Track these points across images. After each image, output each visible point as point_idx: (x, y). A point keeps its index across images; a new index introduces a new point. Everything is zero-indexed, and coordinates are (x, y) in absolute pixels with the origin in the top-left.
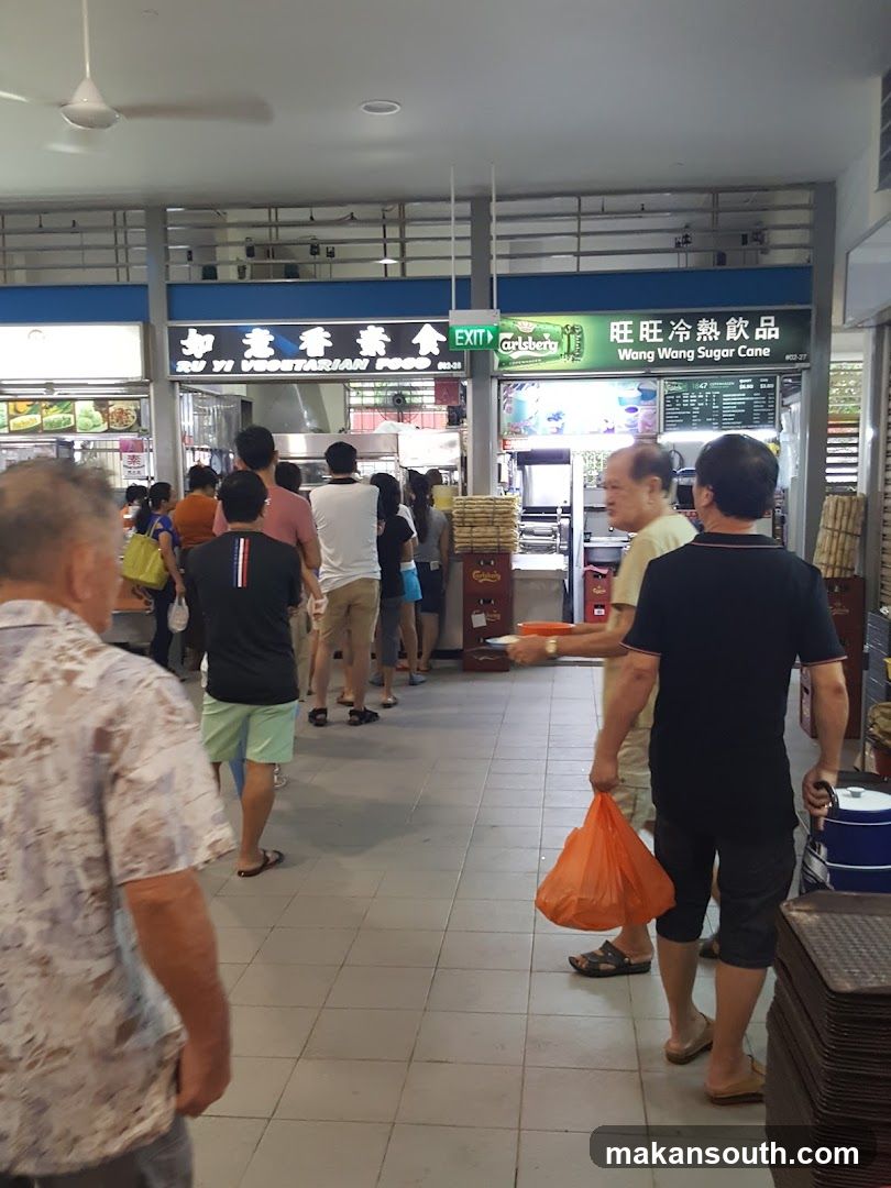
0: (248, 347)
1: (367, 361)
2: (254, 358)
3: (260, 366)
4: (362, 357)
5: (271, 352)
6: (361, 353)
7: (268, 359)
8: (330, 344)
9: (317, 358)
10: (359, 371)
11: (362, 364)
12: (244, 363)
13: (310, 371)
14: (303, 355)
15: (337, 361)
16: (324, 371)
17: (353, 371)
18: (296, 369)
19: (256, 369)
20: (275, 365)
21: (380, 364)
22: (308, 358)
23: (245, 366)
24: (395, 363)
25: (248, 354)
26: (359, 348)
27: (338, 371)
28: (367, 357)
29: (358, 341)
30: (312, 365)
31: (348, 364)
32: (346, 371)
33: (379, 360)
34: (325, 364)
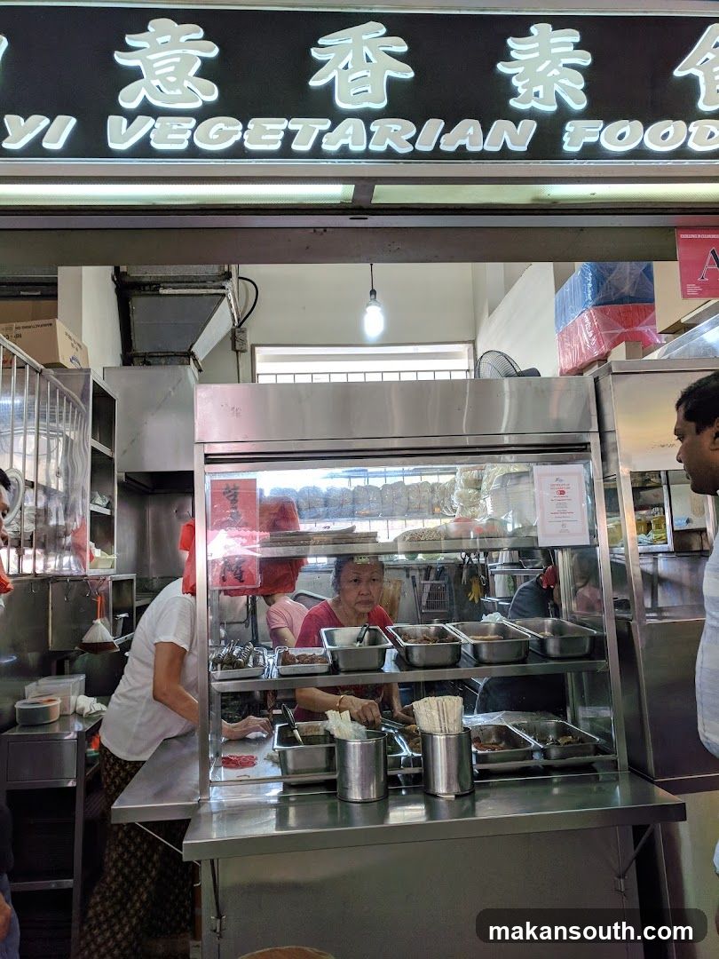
0: (135, 75)
1: (529, 128)
2: (148, 110)
3: (171, 135)
4: (516, 117)
5: (210, 93)
6: (513, 103)
7: (203, 114)
8: (406, 73)
9: (368, 117)
10: (505, 154)
11: (517, 136)
12: (115, 124)
13: (344, 153)
14: (322, 105)
15: (434, 126)
16: (390, 154)
17: (483, 156)
18: (295, 147)
19: (155, 145)
20: (221, 133)
21: (576, 135)
22: (337, 117)
23: (120, 134)
24: (622, 135)
25: (130, 98)
26: (505, 88)
27: (437, 154)
28: (531, 114)
29: (502, 67)
30: (349, 134)
31: (468, 133)
32: (461, 154)
33: (569, 127)
34: (394, 134)
